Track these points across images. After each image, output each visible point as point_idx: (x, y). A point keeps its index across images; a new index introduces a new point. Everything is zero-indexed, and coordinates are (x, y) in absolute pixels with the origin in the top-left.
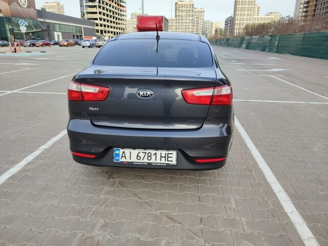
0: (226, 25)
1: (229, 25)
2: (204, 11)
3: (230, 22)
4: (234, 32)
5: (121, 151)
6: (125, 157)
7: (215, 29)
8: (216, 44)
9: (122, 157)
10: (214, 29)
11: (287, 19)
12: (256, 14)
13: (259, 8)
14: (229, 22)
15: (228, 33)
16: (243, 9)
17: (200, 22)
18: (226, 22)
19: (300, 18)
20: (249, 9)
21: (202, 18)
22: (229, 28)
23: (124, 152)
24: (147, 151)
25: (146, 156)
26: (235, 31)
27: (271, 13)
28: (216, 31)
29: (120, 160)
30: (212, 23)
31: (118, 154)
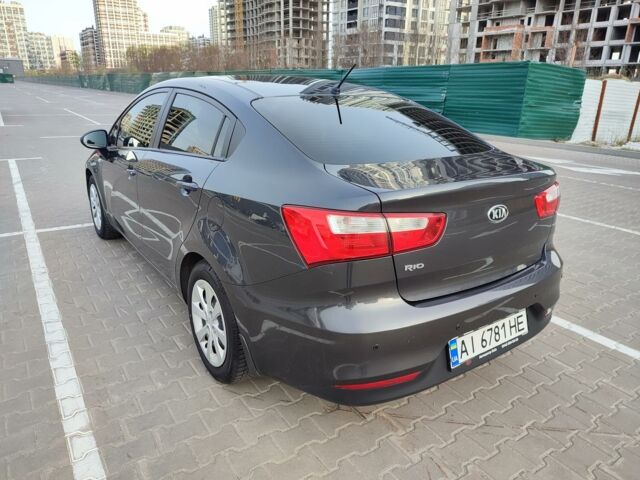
0: (83, 45)
1: (91, 45)
2: (22, 10)
3: (92, 39)
4: (105, 61)
5: (459, 340)
6: (466, 351)
7: (59, 52)
8: (83, 86)
9: (462, 352)
10: (57, 53)
11: (202, 42)
12: (143, 28)
13: (145, 16)
14: (90, 39)
15: (93, 62)
16: (114, 15)
17: (17, 33)
18: (82, 39)
19: (224, 42)
20: (126, 16)
21: (21, 25)
22: (92, 51)
23: (463, 342)
24: (493, 326)
25: (493, 335)
26: (108, 59)
27: (171, 28)
28: (63, 55)
29: (461, 361)
30: (48, 39)
31: (456, 350)
